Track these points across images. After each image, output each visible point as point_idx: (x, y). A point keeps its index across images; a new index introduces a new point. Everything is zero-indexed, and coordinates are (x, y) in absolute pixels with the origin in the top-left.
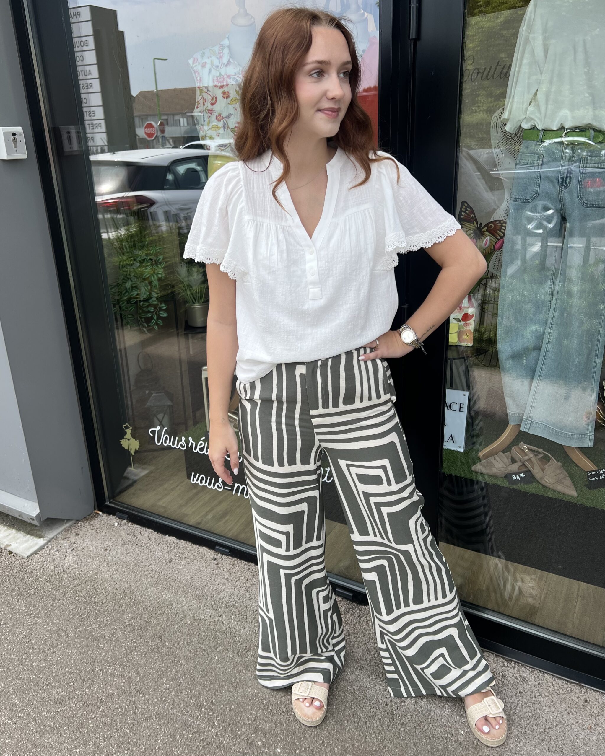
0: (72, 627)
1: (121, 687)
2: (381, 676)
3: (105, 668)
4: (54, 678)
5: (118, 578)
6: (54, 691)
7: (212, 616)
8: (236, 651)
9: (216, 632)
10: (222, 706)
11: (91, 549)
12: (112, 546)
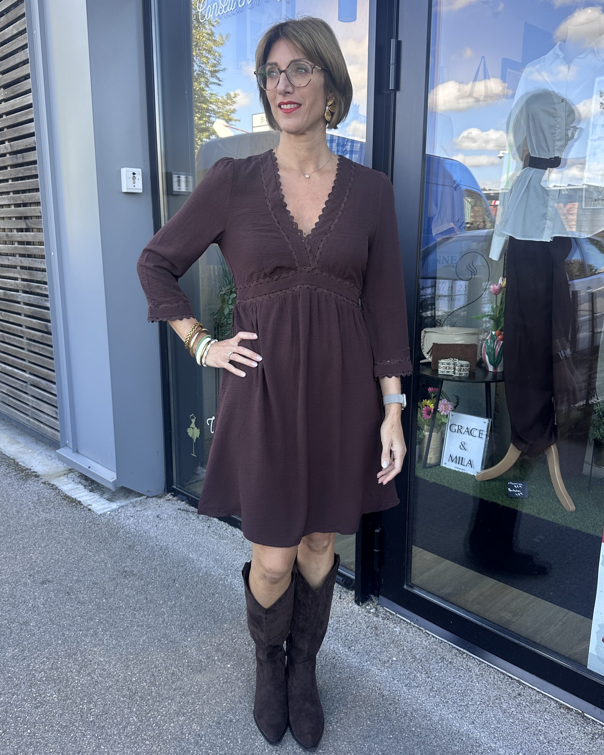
0: (111, 562)
1: (130, 603)
2: (339, 640)
3: (124, 590)
4: (85, 588)
5: (161, 538)
6: (80, 596)
7: (221, 574)
8: (228, 600)
9: (220, 584)
10: (199, 630)
11: (150, 517)
12: (167, 517)
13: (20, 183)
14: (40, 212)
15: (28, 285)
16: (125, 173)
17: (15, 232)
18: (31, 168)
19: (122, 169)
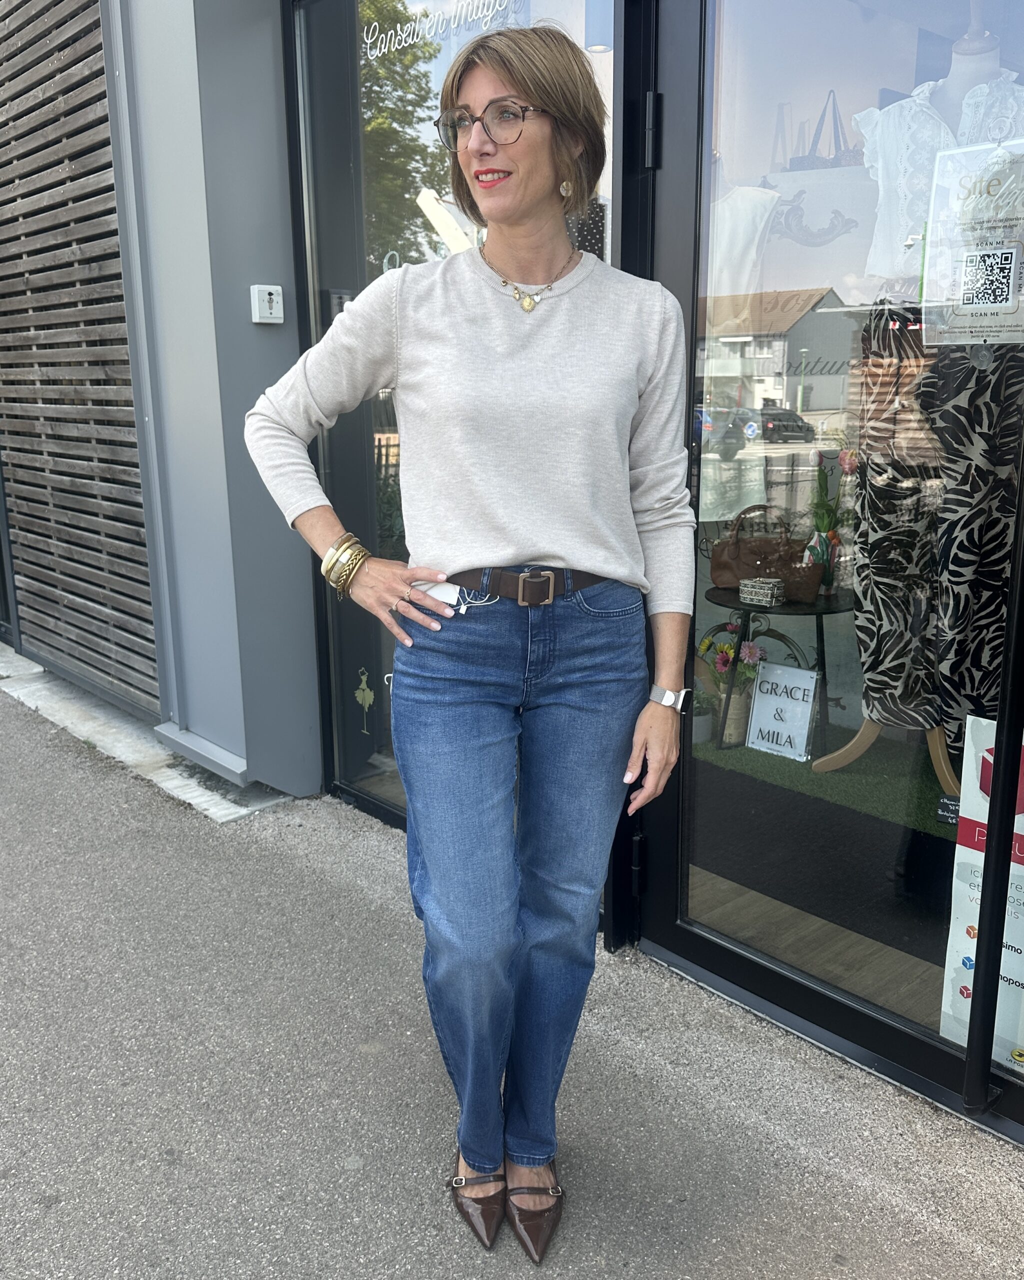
10: (367, 985)
13: (95, 309)
14: (127, 354)
15: (110, 469)
16: (257, 292)
17: (88, 386)
18: (113, 285)
19: (252, 287)
